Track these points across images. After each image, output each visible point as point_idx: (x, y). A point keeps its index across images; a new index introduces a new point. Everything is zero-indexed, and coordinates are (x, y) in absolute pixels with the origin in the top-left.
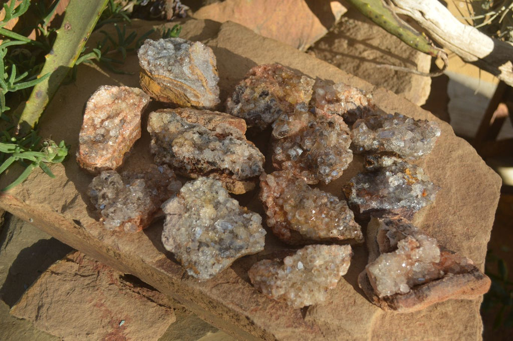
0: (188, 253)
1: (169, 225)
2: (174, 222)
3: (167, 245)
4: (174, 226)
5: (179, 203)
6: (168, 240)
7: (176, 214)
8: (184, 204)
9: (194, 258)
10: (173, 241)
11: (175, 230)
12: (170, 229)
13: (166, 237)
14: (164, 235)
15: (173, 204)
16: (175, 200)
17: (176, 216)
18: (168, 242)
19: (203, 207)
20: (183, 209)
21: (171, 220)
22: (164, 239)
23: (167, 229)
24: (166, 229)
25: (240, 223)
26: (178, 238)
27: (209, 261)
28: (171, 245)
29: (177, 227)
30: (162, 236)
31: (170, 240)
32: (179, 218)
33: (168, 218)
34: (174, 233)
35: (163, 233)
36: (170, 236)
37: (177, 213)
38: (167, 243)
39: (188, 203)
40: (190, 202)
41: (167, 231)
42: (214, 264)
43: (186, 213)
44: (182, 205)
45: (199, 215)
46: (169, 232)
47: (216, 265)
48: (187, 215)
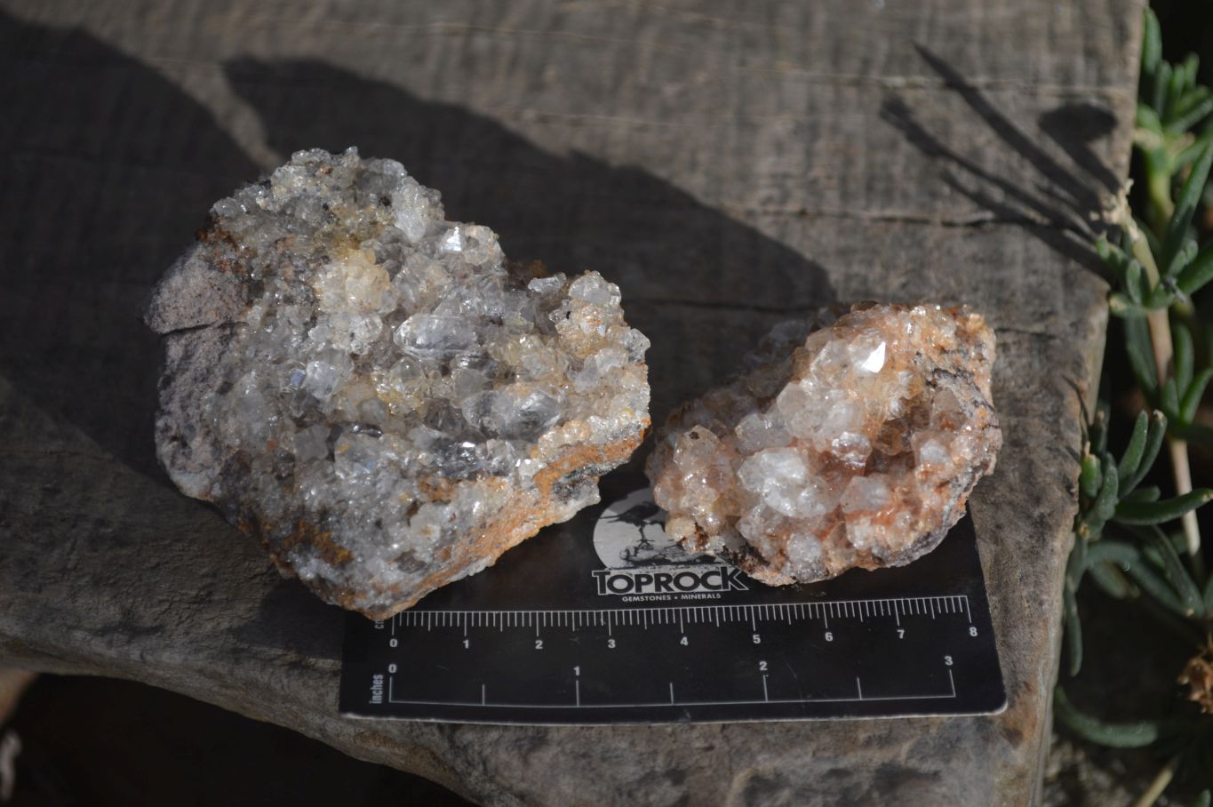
0: (287, 482)
1: (182, 383)
2: (200, 361)
3: (183, 468)
4: (205, 377)
5: (211, 268)
6: (184, 445)
7: (204, 327)
8: (236, 268)
9: (313, 495)
10: (208, 448)
11: (210, 395)
12: (189, 396)
13: (174, 438)
14: (167, 428)
15: (186, 280)
16: (192, 260)
17: (207, 333)
18: (188, 456)
19: (327, 259)
20: (232, 290)
21: (187, 356)
22: (165, 449)
23: (177, 398)
24: (170, 399)
25: (518, 319)
26: (231, 426)
27: (387, 496)
28: (203, 467)
29: (219, 382)
30: (158, 436)
31: (196, 443)
32: (225, 340)
33: (175, 350)
34: (208, 407)
35: (160, 423)
36: (191, 428)
37: (211, 317)
38: (181, 460)
39: (255, 255)
40: (261, 251)
41: (174, 407)
42: (413, 509)
43: (250, 304)
44: (229, 274)
45: (313, 301)
46: (183, 408)
47: (425, 510)
48: (256, 313)
